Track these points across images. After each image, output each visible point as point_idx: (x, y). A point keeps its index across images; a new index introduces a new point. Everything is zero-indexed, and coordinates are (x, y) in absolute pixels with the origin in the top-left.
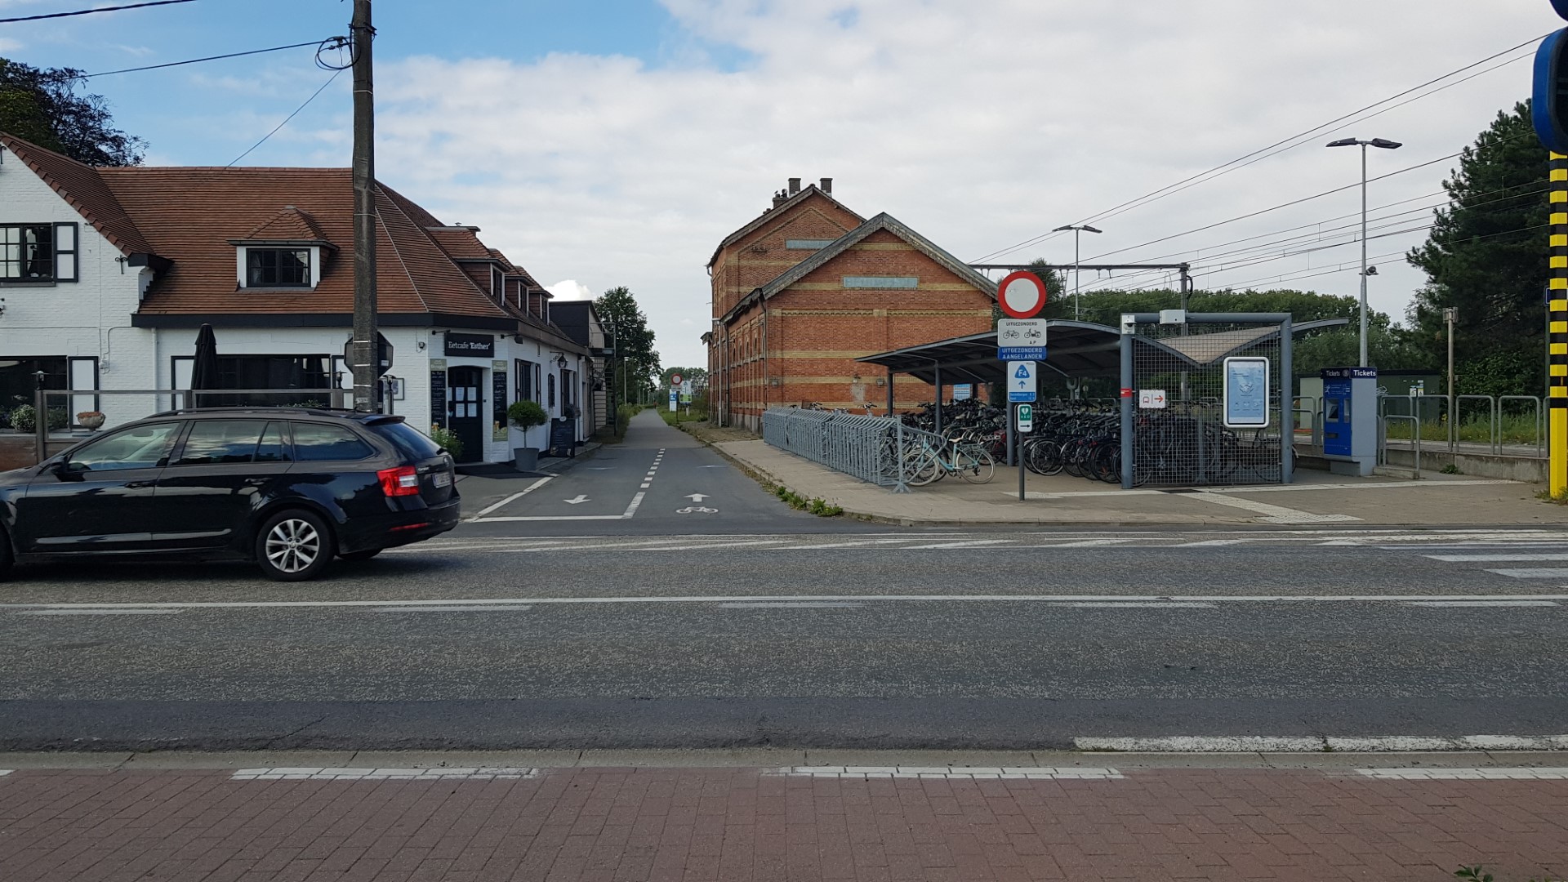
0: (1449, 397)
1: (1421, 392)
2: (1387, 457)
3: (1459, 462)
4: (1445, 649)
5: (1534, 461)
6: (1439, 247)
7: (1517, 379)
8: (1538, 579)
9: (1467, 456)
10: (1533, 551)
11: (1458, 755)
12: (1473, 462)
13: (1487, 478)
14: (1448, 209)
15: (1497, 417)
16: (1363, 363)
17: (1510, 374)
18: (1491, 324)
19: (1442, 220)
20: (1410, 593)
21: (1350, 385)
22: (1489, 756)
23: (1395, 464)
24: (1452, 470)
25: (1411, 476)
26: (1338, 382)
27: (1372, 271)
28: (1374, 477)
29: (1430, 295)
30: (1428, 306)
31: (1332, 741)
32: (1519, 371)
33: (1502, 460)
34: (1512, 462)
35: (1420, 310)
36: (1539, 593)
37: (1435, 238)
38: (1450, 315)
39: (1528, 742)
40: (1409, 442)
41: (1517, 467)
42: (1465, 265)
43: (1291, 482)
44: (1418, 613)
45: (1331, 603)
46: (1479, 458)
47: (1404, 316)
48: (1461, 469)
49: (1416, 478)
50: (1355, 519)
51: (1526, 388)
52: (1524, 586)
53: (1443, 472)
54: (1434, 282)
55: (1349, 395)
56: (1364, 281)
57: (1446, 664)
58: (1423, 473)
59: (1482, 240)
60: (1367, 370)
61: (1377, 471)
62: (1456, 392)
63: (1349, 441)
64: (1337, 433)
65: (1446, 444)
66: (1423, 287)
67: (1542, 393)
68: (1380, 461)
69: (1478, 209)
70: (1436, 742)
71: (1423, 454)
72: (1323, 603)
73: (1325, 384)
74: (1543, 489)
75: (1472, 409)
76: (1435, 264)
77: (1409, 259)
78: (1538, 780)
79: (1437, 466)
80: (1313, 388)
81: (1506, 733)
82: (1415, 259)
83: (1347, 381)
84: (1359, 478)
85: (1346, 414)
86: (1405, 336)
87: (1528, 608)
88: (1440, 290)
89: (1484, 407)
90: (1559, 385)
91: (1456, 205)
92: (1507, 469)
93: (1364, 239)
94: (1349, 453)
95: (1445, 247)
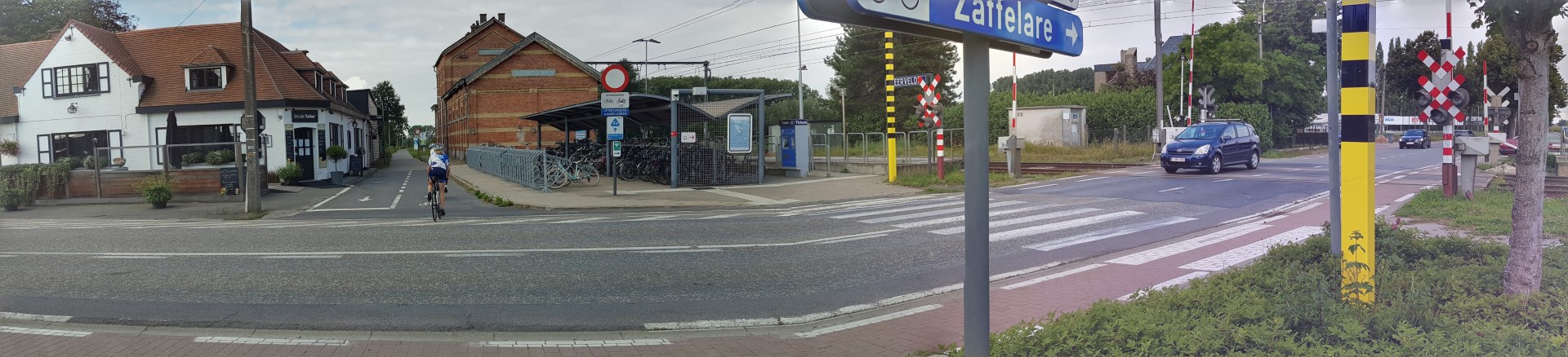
0: (844, 134)
1: (833, 131)
2: (814, 166)
3: (849, 167)
4: (834, 265)
5: (883, 165)
6: (840, 56)
7: (878, 124)
8: (880, 223)
9: (853, 164)
10: (879, 209)
11: (836, 319)
12: (856, 166)
13: (862, 174)
14: (843, 37)
15: (865, 145)
16: (801, 117)
17: (874, 121)
18: (865, 96)
19: (841, 43)
20: (820, 237)
21: (794, 129)
22: (850, 317)
23: (819, 170)
24: (846, 171)
25: (825, 175)
26: (788, 127)
27: (804, 68)
28: (808, 177)
29: (836, 81)
30: (836, 87)
31: (783, 319)
32: (878, 120)
33: (868, 165)
34: (873, 166)
35: (832, 88)
36: (880, 230)
37: (838, 51)
38: (843, 92)
39: (868, 306)
40: (825, 158)
41: (875, 167)
42: (852, 66)
43: (763, 183)
44: (823, 247)
45: (783, 247)
46: (858, 164)
47: (825, 91)
48: (850, 170)
49: (828, 176)
50: (794, 200)
51: (882, 129)
52: (873, 227)
53: (842, 172)
54: (838, 74)
55: (794, 134)
56: (801, 73)
57: (834, 272)
58: (832, 174)
59: (860, 54)
60: (803, 121)
61: (809, 174)
62: (846, 132)
63: (795, 159)
64: (789, 155)
65: (843, 158)
66: (834, 77)
67: (884, 130)
68: (810, 169)
69: (857, 38)
70: (826, 314)
71: (832, 164)
72: (779, 247)
73: (781, 129)
74: (885, 178)
75: (854, 140)
76: (838, 65)
77: (825, 61)
78: (872, 324)
79: (839, 170)
80: (776, 131)
81: (859, 303)
82: (828, 62)
83: (792, 127)
84: (801, 178)
85: (793, 144)
86: (825, 102)
87: (874, 238)
88: (841, 79)
89: (859, 138)
90: (891, 127)
91: (847, 35)
92: (870, 169)
93: (800, 51)
94: (795, 165)
95: (843, 57)
